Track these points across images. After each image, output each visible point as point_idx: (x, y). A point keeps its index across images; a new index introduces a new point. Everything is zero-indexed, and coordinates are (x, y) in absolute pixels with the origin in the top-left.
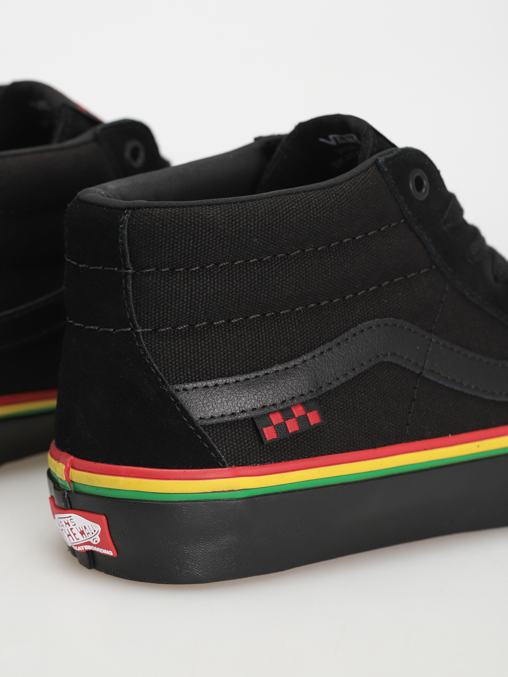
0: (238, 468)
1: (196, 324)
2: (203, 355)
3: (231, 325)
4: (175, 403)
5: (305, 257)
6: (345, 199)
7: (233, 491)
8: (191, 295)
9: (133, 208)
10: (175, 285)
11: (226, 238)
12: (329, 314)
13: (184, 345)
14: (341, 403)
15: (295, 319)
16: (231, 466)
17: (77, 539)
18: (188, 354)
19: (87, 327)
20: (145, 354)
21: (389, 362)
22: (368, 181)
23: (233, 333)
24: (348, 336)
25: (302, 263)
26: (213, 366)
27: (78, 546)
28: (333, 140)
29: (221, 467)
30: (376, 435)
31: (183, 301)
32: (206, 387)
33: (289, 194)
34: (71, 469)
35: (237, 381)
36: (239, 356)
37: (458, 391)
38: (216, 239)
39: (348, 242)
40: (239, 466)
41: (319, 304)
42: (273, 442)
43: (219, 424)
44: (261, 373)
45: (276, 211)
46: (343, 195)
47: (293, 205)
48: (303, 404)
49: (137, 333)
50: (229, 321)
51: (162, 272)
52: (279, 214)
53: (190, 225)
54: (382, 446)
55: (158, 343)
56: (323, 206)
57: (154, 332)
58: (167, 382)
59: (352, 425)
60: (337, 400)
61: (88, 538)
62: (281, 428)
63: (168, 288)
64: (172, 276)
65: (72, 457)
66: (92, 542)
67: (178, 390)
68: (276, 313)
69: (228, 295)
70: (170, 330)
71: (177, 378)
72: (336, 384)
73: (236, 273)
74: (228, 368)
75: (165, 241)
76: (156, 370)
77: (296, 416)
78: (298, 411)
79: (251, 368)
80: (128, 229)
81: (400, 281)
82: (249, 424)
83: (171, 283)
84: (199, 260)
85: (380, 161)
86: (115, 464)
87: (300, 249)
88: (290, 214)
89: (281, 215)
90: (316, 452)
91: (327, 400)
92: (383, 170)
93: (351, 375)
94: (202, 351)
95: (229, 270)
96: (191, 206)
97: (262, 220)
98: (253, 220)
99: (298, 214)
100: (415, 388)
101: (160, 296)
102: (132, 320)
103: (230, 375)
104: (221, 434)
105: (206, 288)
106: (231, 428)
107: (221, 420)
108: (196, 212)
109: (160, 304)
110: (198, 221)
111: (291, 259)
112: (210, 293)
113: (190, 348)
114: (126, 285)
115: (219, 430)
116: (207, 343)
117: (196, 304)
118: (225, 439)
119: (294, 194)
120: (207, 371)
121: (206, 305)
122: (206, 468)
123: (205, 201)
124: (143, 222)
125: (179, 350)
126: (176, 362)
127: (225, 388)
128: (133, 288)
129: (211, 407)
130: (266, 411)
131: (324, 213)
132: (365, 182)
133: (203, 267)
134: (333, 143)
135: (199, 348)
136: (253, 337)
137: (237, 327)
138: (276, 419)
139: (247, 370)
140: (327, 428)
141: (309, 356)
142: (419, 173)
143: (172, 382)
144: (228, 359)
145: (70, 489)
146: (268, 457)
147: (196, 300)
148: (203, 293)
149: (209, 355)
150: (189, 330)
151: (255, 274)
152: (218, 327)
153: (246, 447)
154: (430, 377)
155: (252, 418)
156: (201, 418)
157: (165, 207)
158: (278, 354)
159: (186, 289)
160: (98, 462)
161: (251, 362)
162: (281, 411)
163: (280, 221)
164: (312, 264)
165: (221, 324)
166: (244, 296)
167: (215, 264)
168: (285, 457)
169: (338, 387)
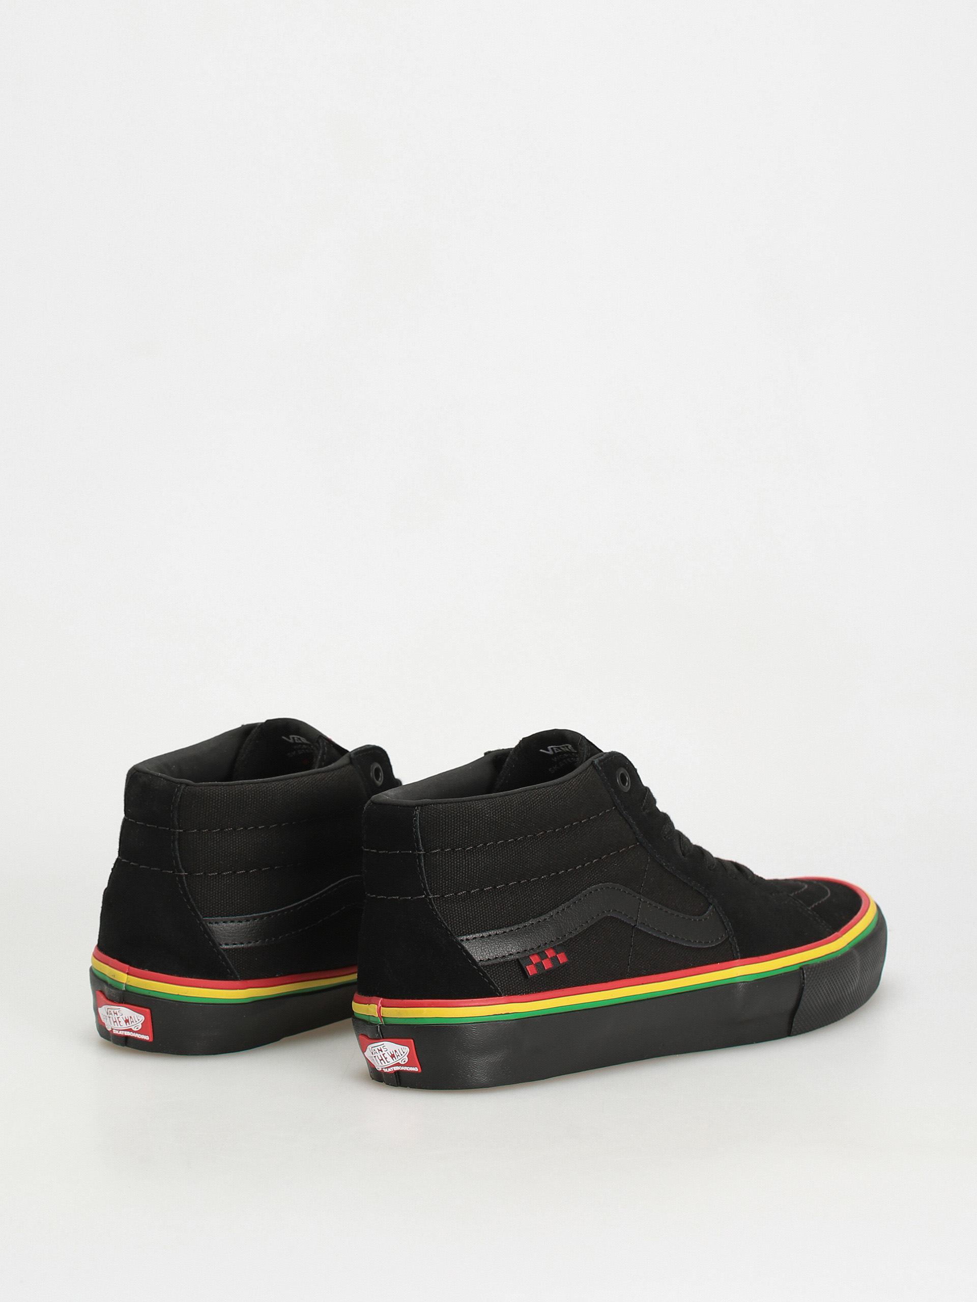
0: (510, 997)
1: (472, 890)
2: (478, 913)
3: (496, 890)
4: (461, 950)
5: (547, 837)
6: (574, 791)
7: (508, 1013)
8: (468, 868)
9: (422, 806)
10: (456, 861)
11: (492, 824)
12: (566, 881)
13: (464, 906)
14: (580, 948)
15: (542, 885)
16: (505, 995)
17: (388, 1062)
18: (468, 913)
19: (389, 898)
20: (437, 914)
21: (612, 916)
22: (589, 778)
23: (498, 896)
24: (581, 897)
25: (545, 842)
26: (486, 921)
27: (388, 1068)
28: (550, 750)
29: (499, 996)
30: (606, 972)
31: (462, 872)
32: (483, 937)
33: (534, 789)
34: (382, 1007)
35: (504, 932)
36: (504, 913)
37: (663, 940)
38: (485, 824)
39: (576, 825)
40: (511, 995)
41: (558, 873)
42: (534, 976)
43: (494, 964)
44: (521, 926)
45: (526, 802)
46: (571, 788)
47: (537, 797)
48: (554, 948)
49: (430, 899)
50: (495, 887)
51: (446, 851)
52: (528, 804)
53: (466, 815)
54: (612, 981)
55: (445, 906)
56: (559, 797)
57: (442, 898)
58: (454, 934)
59: (589, 964)
60: (576, 946)
61: (397, 1059)
62: (539, 966)
63: (451, 863)
64: (453, 854)
65: (382, 999)
66: (400, 1063)
67: (462, 940)
68: (528, 881)
69: (494, 867)
70: (453, 895)
71: (461, 931)
72: (575, 933)
73: (499, 850)
74: (497, 923)
75: (448, 828)
76: (445, 926)
77: (549, 957)
78: (550, 953)
79: (513, 922)
80: (419, 821)
81: (615, 854)
82: (515, 964)
83: (453, 860)
84: (473, 842)
85: (596, 762)
86: (418, 999)
87: (543, 831)
88: (536, 804)
89: (530, 805)
90: (564, 985)
91: (569, 946)
92: (598, 769)
93: (585, 926)
94: (478, 910)
95: (494, 848)
96: (464, 801)
97: (517, 809)
98: (510, 809)
99: (541, 804)
100: (632, 937)
101: (445, 870)
102: (425, 889)
103: (499, 928)
104: (496, 971)
105: (479, 862)
106: (503, 967)
107: (495, 962)
108: (469, 805)
109: (446, 875)
110: (471, 812)
111: (537, 839)
112: (482, 866)
113: (469, 908)
114: (420, 864)
115: (494, 969)
116: (480, 904)
117: (472, 874)
118: (499, 975)
119: (537, 789)
120: (482, 926)
121: (479, 875)
122: (488, 997)
123: (474, 797)
124: (430, 815)
125: (461, 910)
126: (459, 919)
127: (496, 938)
128: (424, 865)
129: (487, 952)
130: (527, 954)
131: (560, 802)
132: (587, 778)
133: (475, 847)
134: (551, 752)
135: (475, 908)
136: (513, 899)
137: (501, 891)
138: (535, 959)
139: (510, 924)
140: (571, 967)
141: (555, 911)
142: (622, 771)
143: (458, 934)
144: (497, 915)
145: (381, 1024)
146: (531, 988)
147: (471, 872)
148: (477, 866)
149: (483, 913)
150: (467, 894)
151: (513, 850)
152: (487, 892)
153: (514, 981)
154: (642, 929)
155: (517, 959)
156: (481, 960)
157: (445, 803)
158: (532, 911)
159: (464, 863)
160: (405, 999)
161: (513, 918)
162: (538, 954)
163: (530, 810)
164: (552, 842)
165: (489, 890)
166: (505, 867)
167: (484, 844)
168: (543, 989)
169: (576, 935)
